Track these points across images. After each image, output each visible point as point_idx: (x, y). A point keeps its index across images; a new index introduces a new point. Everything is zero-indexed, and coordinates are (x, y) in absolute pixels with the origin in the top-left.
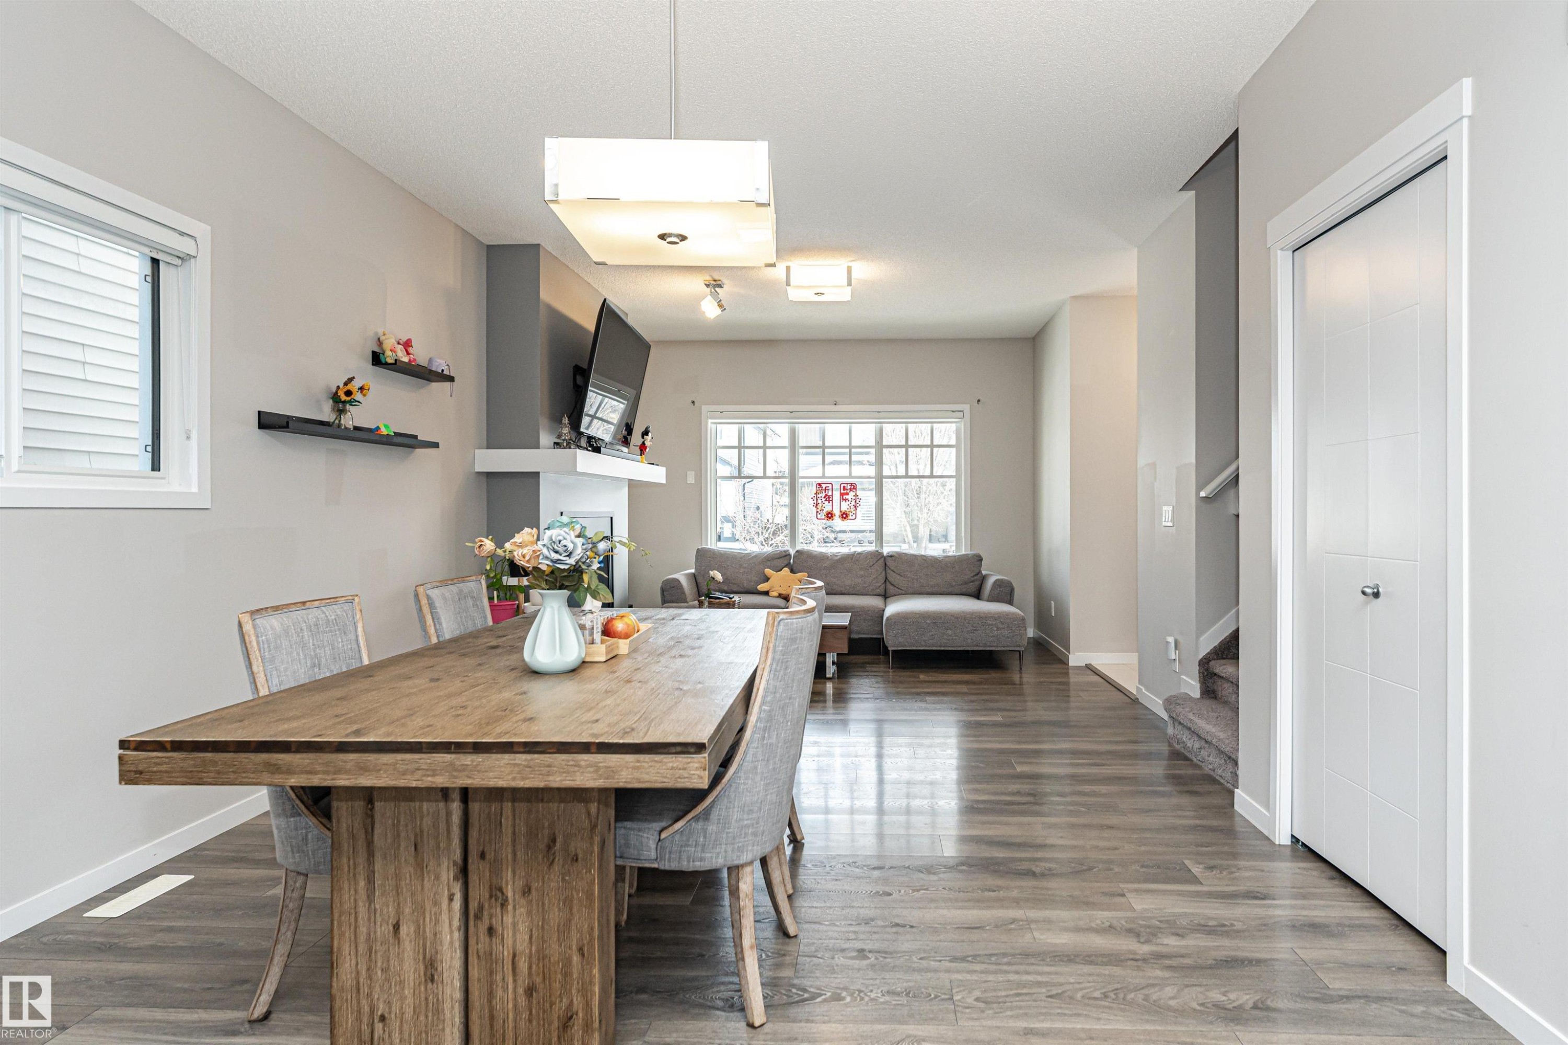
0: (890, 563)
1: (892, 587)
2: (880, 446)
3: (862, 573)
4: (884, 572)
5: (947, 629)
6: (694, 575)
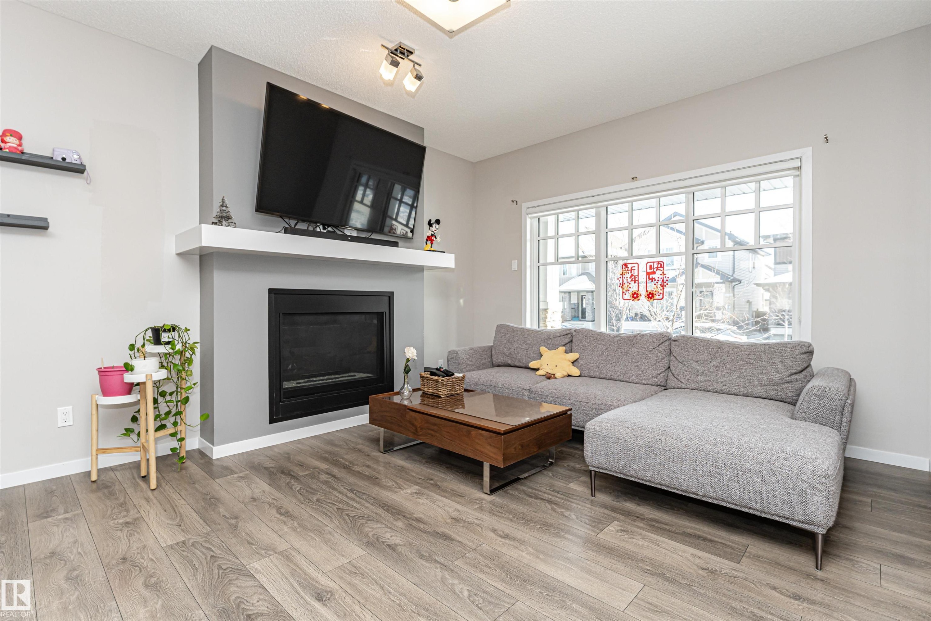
4: (667, 359)
6: (491, 348)
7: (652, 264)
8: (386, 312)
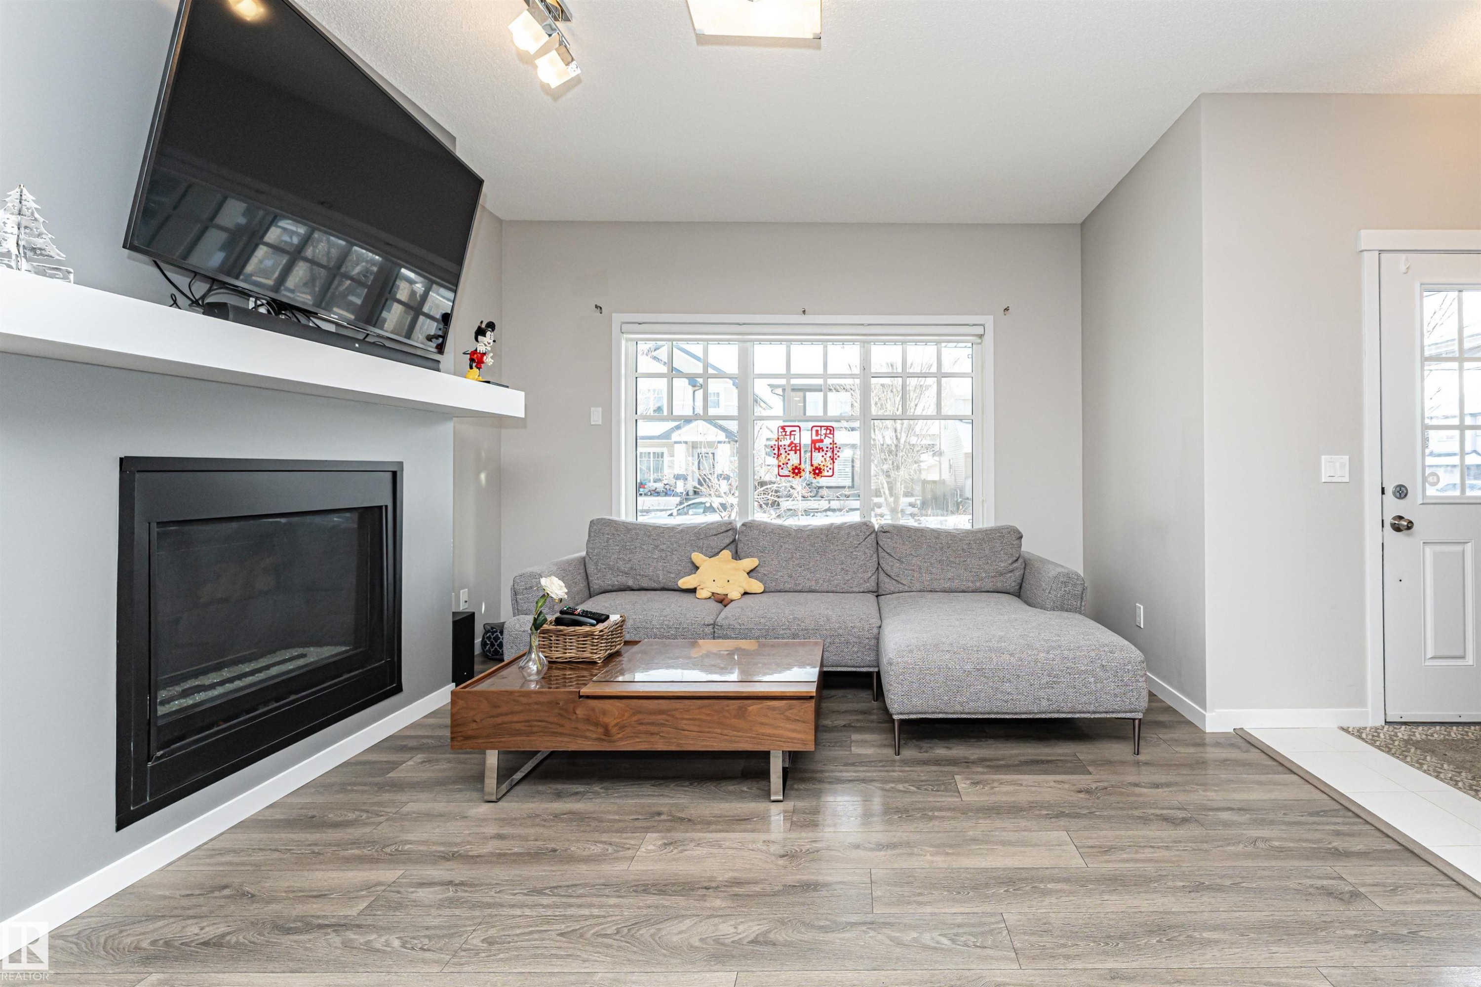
0: (884, 541)
1: (887, 580)
2: (866, 375)
3: (842, 557)
4: (875, 556)
6: (583, 562)
7: (819, 429)
8: (386, 507)
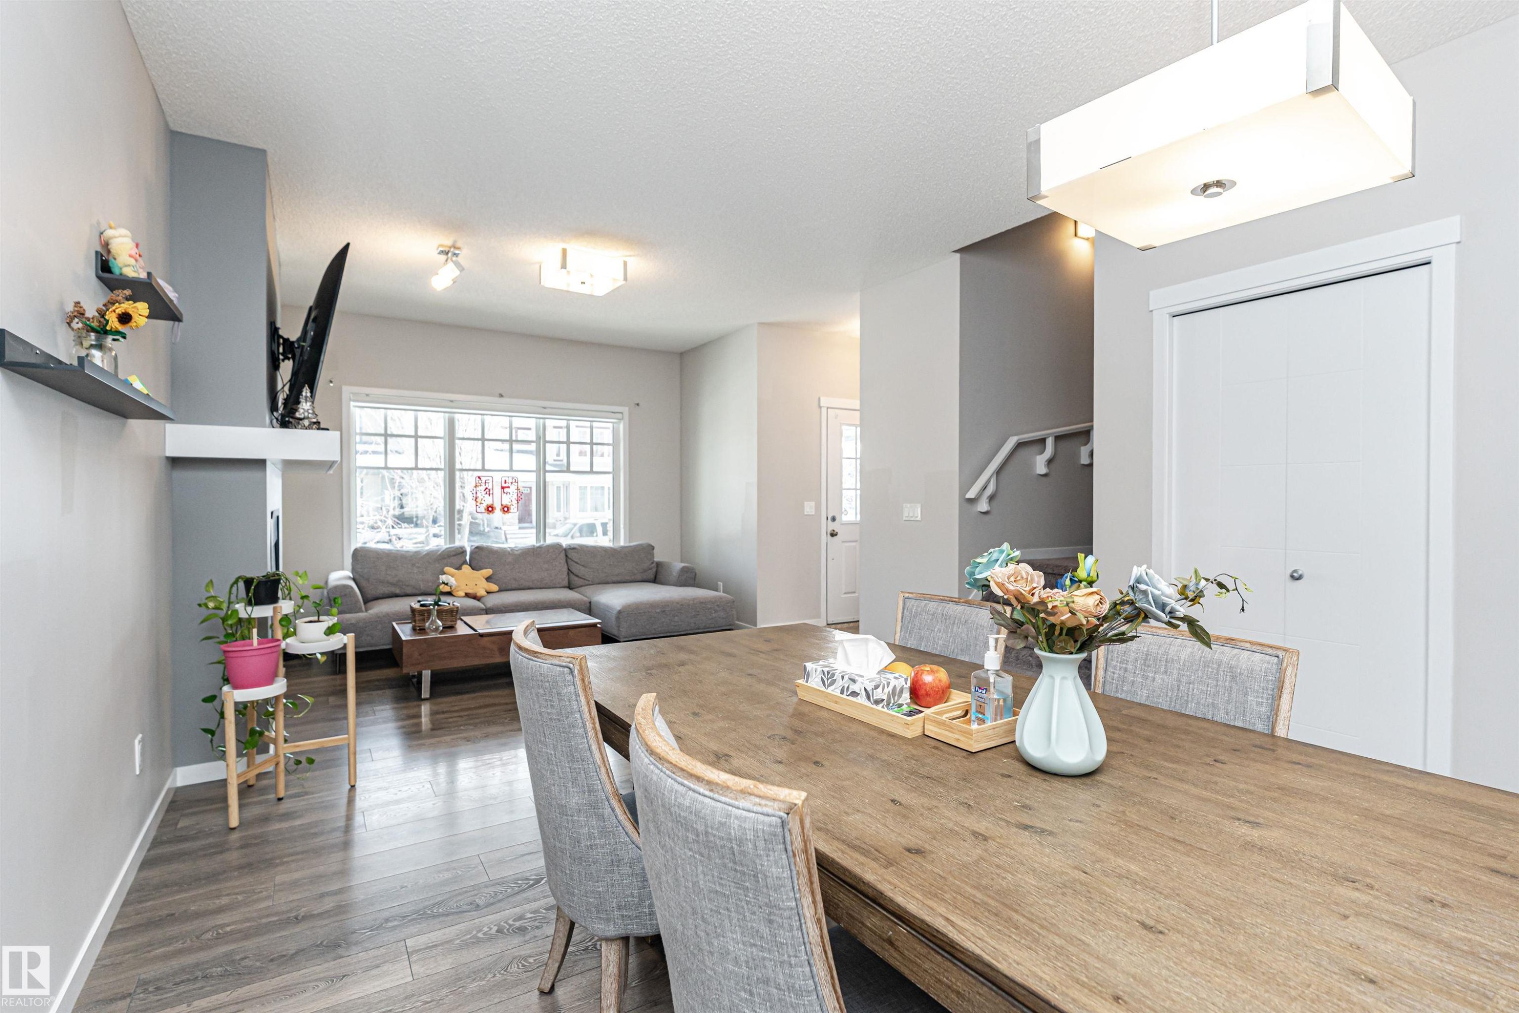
0: (572, 555)
1: (576, 579)
2: (541, 441)
3: (546, 566)
4: (566, 564)
5: (674, 616)
6: (355, 579)
